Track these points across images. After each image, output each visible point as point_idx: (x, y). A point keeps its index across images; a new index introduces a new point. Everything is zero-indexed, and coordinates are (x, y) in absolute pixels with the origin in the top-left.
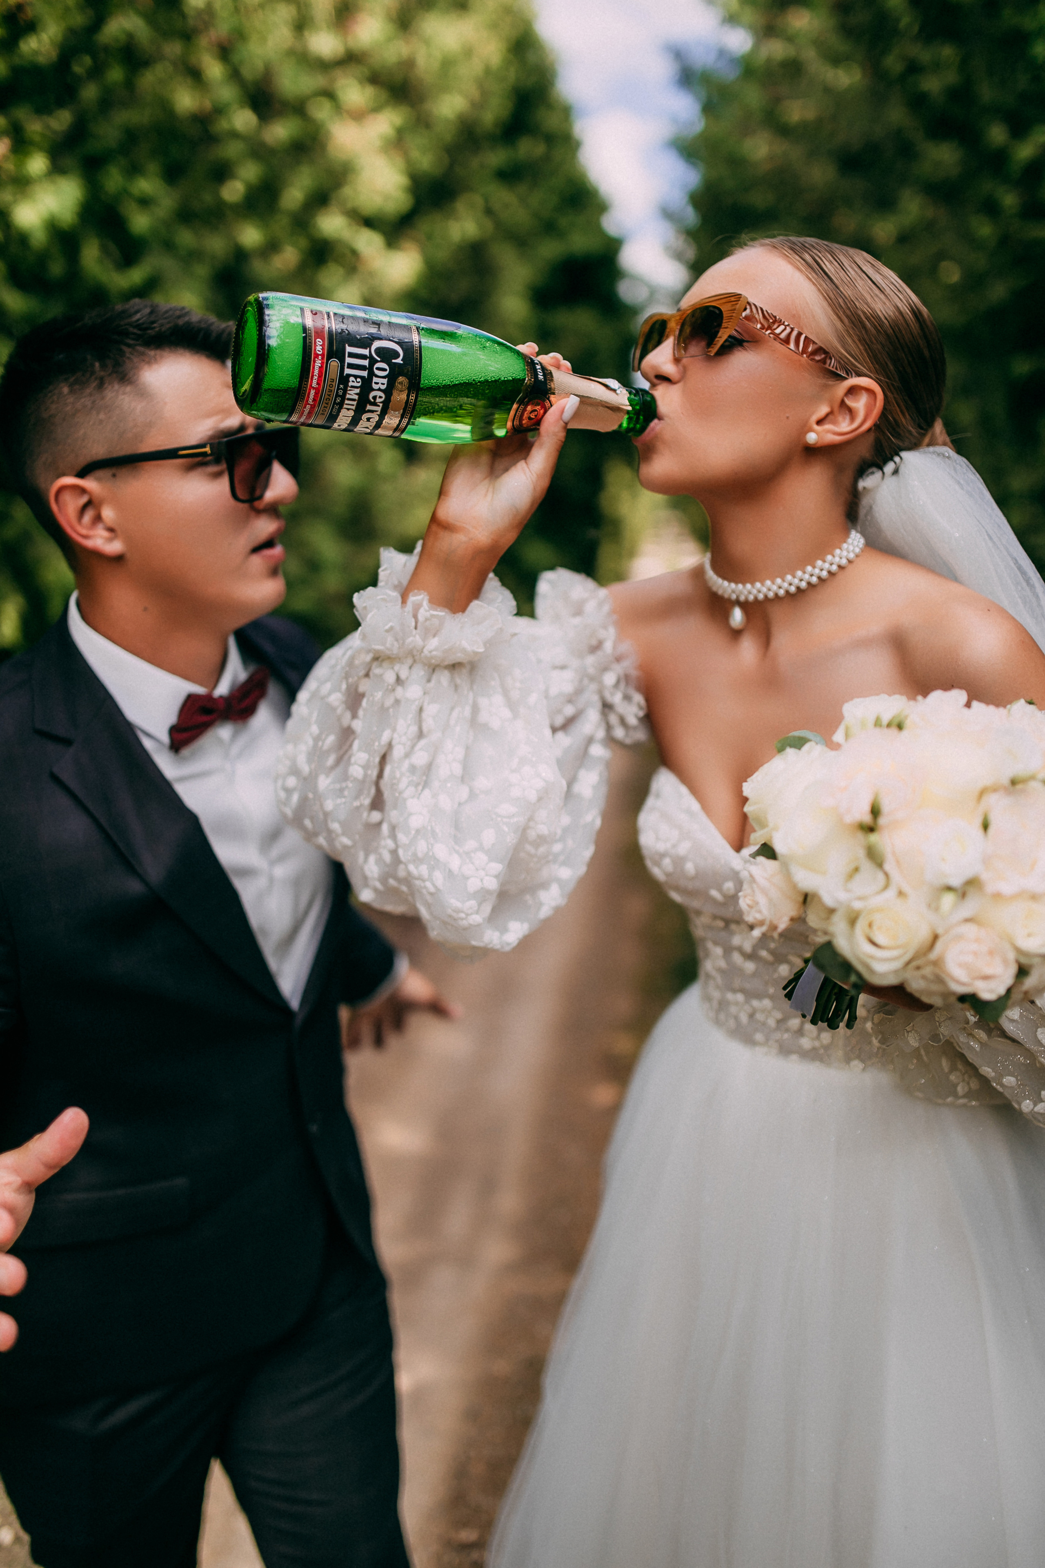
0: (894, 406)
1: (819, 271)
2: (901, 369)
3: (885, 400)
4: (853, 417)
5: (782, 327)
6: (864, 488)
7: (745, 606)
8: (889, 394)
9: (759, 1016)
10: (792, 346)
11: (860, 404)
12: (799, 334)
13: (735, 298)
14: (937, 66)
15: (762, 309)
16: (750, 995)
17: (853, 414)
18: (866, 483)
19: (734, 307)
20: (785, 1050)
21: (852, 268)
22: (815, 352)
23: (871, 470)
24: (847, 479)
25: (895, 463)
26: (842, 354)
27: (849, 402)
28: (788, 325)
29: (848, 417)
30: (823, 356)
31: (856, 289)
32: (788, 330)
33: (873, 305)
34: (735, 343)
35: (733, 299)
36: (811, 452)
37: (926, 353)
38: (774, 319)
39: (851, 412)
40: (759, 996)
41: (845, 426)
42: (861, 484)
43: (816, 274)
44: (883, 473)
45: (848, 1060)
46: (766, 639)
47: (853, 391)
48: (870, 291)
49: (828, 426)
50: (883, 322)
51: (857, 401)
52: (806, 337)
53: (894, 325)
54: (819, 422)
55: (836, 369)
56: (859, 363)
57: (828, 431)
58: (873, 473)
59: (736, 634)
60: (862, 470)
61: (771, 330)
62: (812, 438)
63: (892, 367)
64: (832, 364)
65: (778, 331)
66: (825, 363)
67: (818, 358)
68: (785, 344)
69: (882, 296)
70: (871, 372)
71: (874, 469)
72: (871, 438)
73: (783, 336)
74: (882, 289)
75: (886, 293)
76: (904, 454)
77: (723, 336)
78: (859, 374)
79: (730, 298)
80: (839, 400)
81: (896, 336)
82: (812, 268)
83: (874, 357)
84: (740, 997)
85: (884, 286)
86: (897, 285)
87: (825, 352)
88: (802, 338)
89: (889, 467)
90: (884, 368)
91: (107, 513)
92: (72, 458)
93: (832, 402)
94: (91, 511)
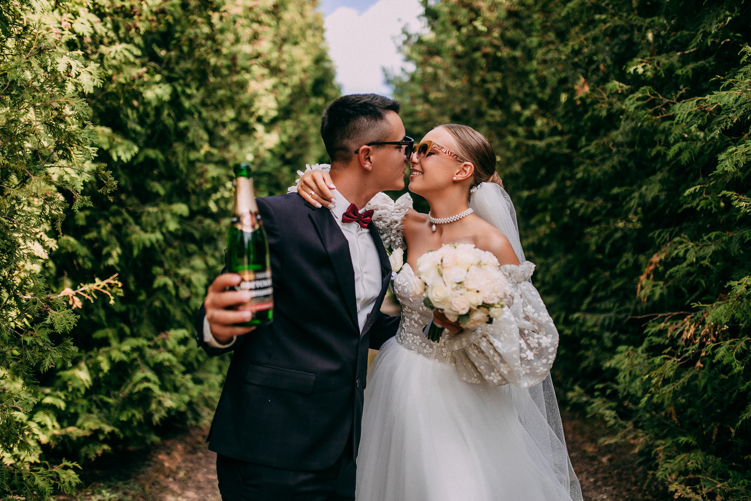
0: (478, 169)
1: (455, 134)
2: (480, 159)
3: (475, 168)
5: (444, 149)
7: (436, 225)
8: (475, 166)
9: (415, 341)
10: (447, 154)
11: (468, 169)
12: (449, 151)
13: (431, 142)
14: (494, 81)
15: (438, 145)
16: (414, 334)
18: (473, 191)
19: (430, 144)
20: (419, 352)
21: (466, 133)
22: (454, 156)
24: (467, 189)
25: (481, 185)
26: (461, 156)
27: (465, 169)
29: (464, 173)
31: (466, 138)
32: (446, 150)
34: (431, 154)
36: (455, 182)
38: (441, 147)
39: (466, 172)
40: (417, 335)
41: (464, 175)
42: (471, 191)
44: (477, 188)
45: (435, 358)
46: (441, 233)
47: (466, 166)
48: (470, 139)
49: (459, 175)
52: (451, 151)
53: (477, 148)
54: (456, 174)
55: (460, 160)
56: (466, 158)
57: (459, 177)
59: (434, 232)
60: (471, 187)
61: (441, 150)
62: (455, 178)
63: (476, 159)
64: (458, 159)
68: (445, 154)
70: (470, 160)
71: (474, 187)
72: (473, 178)
73: (444, 152)
75: (475, 139)
76: (483, 183)
77: (427, 153)
78: (466, 161)
79: (429, 142)
80: (462, 168)
83: (471, 156)
84: (411, 335)
85: (475, 137)
87: (457, 156)
89: (479, 186)
90: (474, 159)
91: (372, 158)
92: (366, 141)
93: (460, 169)
94: (367, 156)
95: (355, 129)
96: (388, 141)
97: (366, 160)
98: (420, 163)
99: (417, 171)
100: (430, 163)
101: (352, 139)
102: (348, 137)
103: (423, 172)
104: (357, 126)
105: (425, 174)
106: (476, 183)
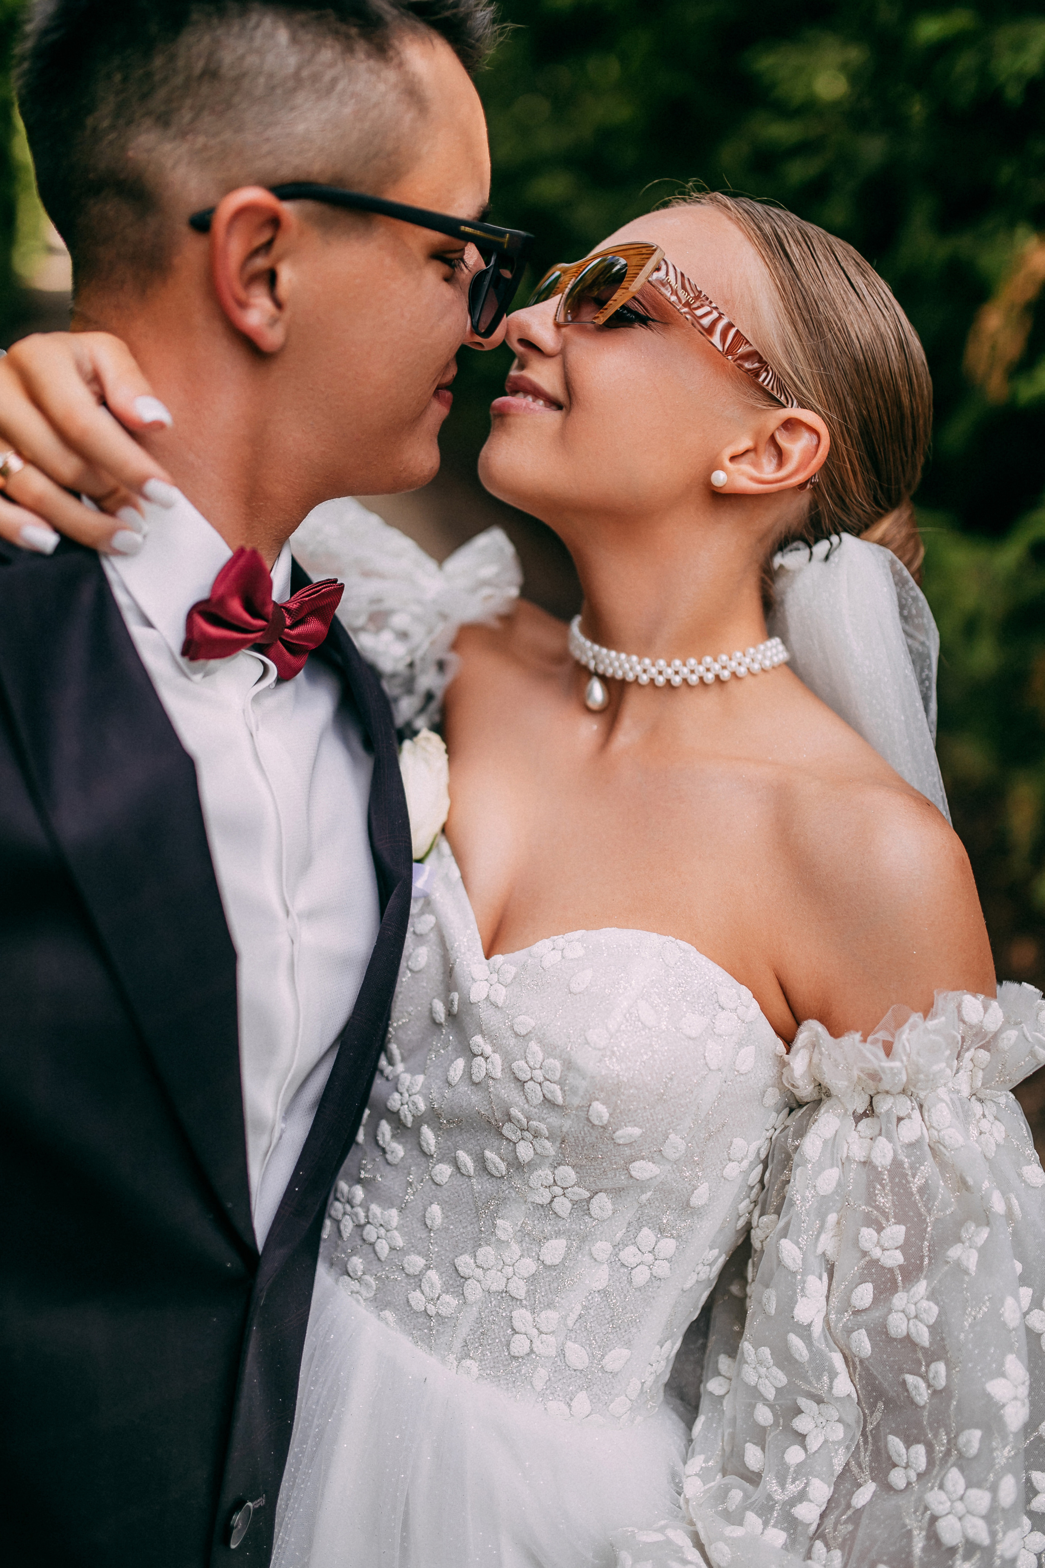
0: (844, 462)
1: (778, 250)
2: (865, 412)
3: (831, 448)
4: (781, 464)
5: (706, 309)
6: (781, 567)
8: (840, 442)
10: (716, 339)
11: (797, 448)
12: (730, 326)
13: (647, 250)
15: (682, 275)
17: (783, 458)
18: (785, 560)
19: (642, 262)
21: (827, 259)
22: (747, 357)
23: (795, 544)
25: (831, 544)
26: (785, 369)
27: (782, 440)
28: (716, 308)
29: (775, 461)
30: (756, 365)
31: (825, 286)
32: (715, 315)
33: (844, 315)
34: (627, 318)
35: (644, 251)
36: (720, 499)
37: (906, 401)
38: (697, 294)
39: (781, 455)
41: (768, 470)
42: (778, 560)
43: (773, 253)
44: (811, 553)
47: (790, 425)
48: (844, 296)
49: (745, 466)
50: (852, 341)
51: (794, 440)
52: (738, 331)
54: (733, 458)
55: (772, 389)
56: (806, 388)
57: (743, 474)
58: (798, 549)
61: (690, 308)
62: (719, 478)
63: (851, 406)
64: (767, 380)
65: (699, 312)
66: (758, 375)
67: (747, 365)
68: (705, 334)
69: (859, 306)
70: (820, 403)
71: (801, 545)
72: (804, 500)
73: (706, 322)
74: (861, 296)
75: (865, 303)
76: (845, 536)
78: (802, 405)
79: (640, 250)
80: (770, 434)
81: (867, 364)
82: (770, 244)
85: (866, 293)
86: (885, 298)
87: (761, 360)
88: (732, 332)
89: (822, 548)
90: (841, 405)
91: (286, 275)
92: (266, 165)
93: (757, 435)
94: (261, 263)
95: (212, 74)
96: (395, 196)
97: (251, 280)
98: (562, 353)
99: (536, 393)
101: (183, 134)
102: (164, 120)
103: (566, 407)
104: (227, 57)
105: (578, 414)
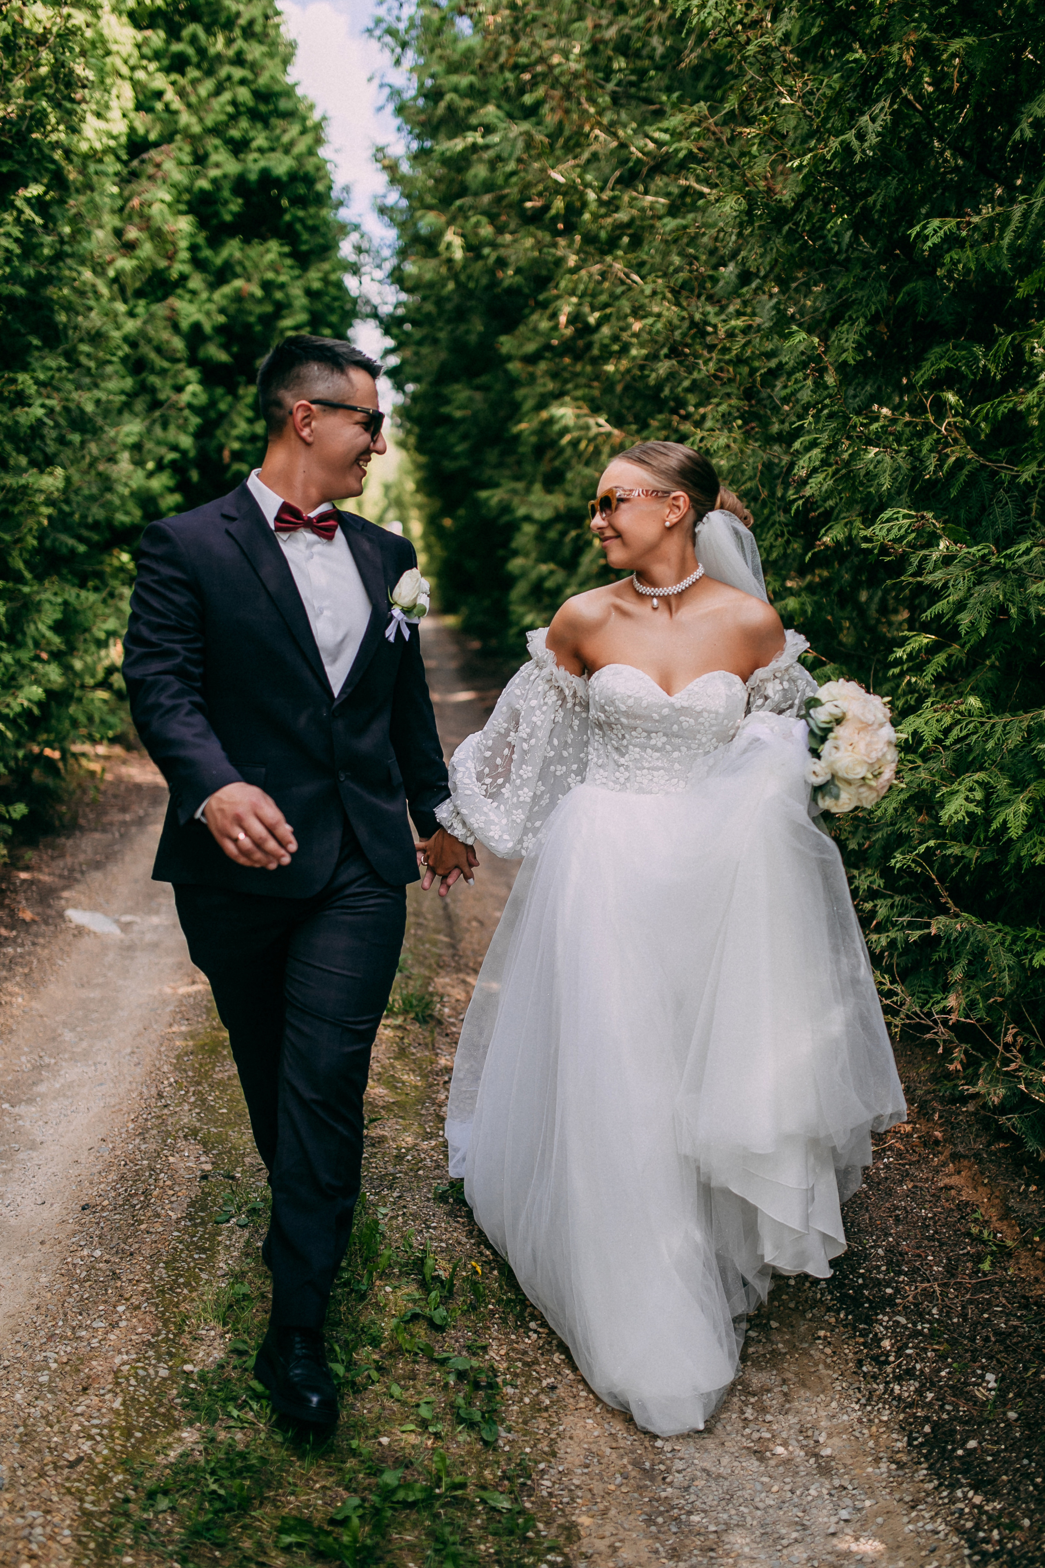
7: (658, 596)
11: (681, 503)
17: (679, 507)
22: (652, 493)
24: (688, 531)
26: (663, 488)
27: (676, 503)
29: (678, 510)
30: (656, 493)
34: (619, 505)
36: (670, 529)
41: (677, 513)
42: (696, 530)
44: (703, 523)
47: (675, 499)
49: (672, 516)
51: (678, 501)
54: (668, 516)
59: (657, 609)
60: (695, 525)
66: (658, 495)
67: (654, 495)
71: (699, 522)
77: (614, 506)
78: (673, 492)
80: (672, 504)
89: (704, 520)
90: (683, 484)
91: (314, 424)
93: (669, 507)
94: (307, 420)
97: (305, 425)
98: (610, 524)
99: (610, 538)
100: (625, 518)
101: (290, 390)
103: (619, 535)
105: (624, 536)
106: (699, 517)
